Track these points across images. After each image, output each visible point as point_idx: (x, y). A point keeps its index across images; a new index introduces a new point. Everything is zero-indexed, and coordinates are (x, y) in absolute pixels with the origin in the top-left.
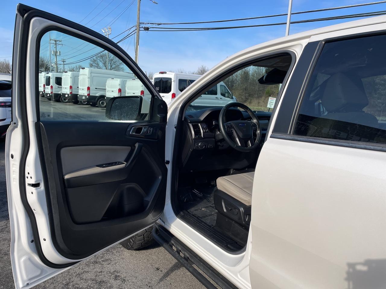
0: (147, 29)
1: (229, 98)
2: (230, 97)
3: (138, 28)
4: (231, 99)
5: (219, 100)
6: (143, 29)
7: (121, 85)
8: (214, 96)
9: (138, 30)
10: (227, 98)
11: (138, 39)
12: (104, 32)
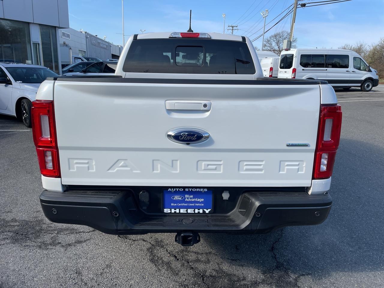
0: (304, 5)
1: (365, 70)
2: (367, 69)
3: (296, 6)
4: (369, 73)
5: (350, 73)
6: (300, 6)
7: (273, 63)
8: (344, 70)
9: (295, 7)
10: (362, 71)
11: (295, 17)
12: (262, 14)
